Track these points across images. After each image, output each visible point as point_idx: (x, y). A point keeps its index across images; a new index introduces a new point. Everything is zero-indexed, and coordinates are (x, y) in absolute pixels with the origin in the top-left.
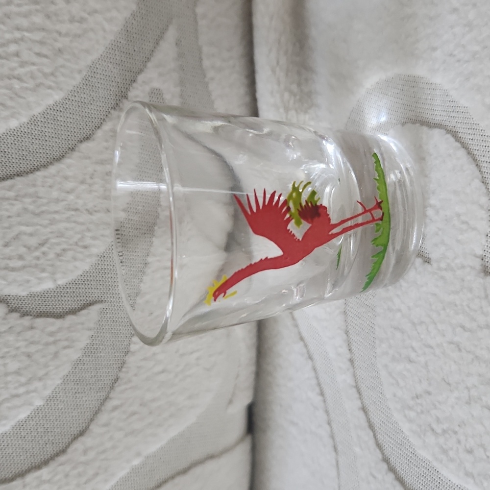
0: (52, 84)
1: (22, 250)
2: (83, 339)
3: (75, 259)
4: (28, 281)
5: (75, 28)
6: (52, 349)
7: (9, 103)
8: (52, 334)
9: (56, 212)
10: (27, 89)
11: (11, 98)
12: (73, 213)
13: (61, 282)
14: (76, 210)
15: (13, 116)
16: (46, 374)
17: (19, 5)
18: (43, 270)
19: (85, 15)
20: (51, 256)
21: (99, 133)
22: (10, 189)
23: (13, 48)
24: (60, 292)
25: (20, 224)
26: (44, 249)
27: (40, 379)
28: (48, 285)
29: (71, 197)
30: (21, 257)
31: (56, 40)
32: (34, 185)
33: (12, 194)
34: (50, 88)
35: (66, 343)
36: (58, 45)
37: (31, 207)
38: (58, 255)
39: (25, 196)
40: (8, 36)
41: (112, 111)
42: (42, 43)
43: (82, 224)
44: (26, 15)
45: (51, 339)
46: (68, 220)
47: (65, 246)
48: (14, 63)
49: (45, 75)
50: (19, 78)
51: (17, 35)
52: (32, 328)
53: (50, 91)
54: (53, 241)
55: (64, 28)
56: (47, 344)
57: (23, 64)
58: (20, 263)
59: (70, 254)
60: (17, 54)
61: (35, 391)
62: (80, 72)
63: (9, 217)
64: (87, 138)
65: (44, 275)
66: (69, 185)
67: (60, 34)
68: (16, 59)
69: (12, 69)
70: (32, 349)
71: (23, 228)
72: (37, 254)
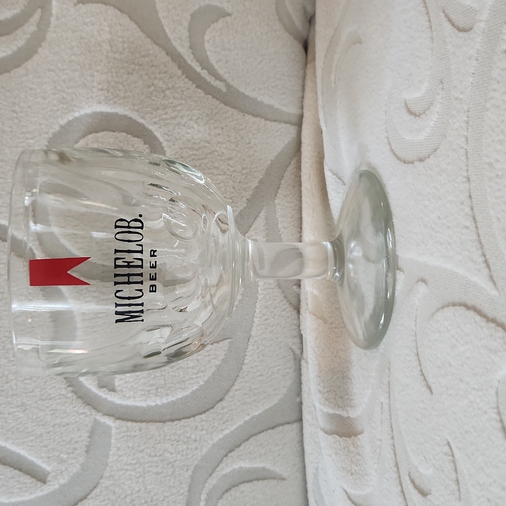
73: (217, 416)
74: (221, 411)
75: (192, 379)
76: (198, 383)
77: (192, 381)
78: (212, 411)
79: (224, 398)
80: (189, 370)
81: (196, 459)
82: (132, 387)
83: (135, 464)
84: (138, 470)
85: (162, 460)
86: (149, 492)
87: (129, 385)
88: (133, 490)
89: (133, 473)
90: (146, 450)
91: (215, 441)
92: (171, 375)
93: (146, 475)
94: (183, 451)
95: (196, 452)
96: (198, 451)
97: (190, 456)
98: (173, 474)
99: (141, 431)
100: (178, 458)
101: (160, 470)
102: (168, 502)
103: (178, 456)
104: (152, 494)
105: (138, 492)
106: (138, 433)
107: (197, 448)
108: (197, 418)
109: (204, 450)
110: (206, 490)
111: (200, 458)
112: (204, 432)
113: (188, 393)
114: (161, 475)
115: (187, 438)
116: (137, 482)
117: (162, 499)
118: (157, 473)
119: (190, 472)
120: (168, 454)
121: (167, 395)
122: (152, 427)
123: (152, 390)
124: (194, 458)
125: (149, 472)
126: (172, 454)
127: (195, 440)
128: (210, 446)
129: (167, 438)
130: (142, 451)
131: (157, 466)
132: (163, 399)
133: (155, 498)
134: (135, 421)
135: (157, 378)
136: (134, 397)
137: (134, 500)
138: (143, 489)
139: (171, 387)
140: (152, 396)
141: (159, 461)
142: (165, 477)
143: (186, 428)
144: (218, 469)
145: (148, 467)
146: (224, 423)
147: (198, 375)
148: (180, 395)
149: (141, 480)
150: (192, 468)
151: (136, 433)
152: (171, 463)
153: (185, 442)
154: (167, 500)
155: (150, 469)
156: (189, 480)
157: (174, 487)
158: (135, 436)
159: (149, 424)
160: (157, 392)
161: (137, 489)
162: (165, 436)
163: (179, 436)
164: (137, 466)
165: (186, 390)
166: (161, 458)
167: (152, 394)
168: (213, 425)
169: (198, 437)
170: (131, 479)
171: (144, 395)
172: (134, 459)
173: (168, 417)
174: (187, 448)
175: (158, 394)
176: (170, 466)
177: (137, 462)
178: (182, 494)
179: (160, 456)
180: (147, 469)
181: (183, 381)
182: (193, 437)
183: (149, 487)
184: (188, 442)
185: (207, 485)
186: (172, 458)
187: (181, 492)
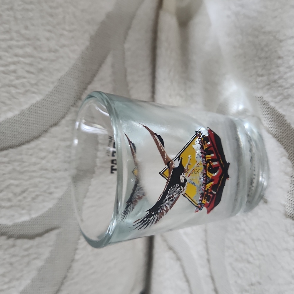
0: (36, 91)
1: (10, 195)
2: (46, 253)
3: (43, 201)
4: (13, 216)
5: (52, 56)
6: (26, 260)
7: (8, 102)
8: (26, 250)
9: (34, 171)
10: (20, 93)
11: (9, 99)
12: (44, 172)
13: (34, 216)
14: (46, 170)
15: (10, 110)
16: (22, 276)
17: (17, 41)
18: (23, 209)
19: (58, 48)
20: (29, 199)
21: (63, 122)
22: (5, 156)
23: (12, 67)
24: (33, 222)
25: (11, 178)
26: (25, 195)
27: (18, 279)
28: (26, 218)
29: (44, 162)
30: (9, 200)
31: (39, 63)
32: (21, 154)
33: (6, 160)
34: (34, 93)
35: (35, 256)
36: (41, 66)
37: (18, 168)
38: (33, 199)
39: (15, 161)
40: (10, 60)
41: (72, 108)
42: (30, 65)
43: (49, 179)
44: (21, 47)
45: (26, 253)
46: (41, 176)
47: (38, 193)
48: (12, 77)
49: (32, 85)
50: (15, 87)
51: (16, 59)
52: (14, 246)
53: (34, 95)
54: (31, 190)
55: (45, 55)
56: (24, 256)
57: (18, 78)
58: (8, 204)
59: (41, 198)
60: (14, 71)
61: (13, 287)
62: (53, 83)
63: (4, 174)
64: (55, 124)
65: (24, 212)
66: (43, 154)
67: (42, 59)
68: (14, 74)
69: (11, 81)
70: (13, 260)
71: (12, 181)
72: (20, 198)
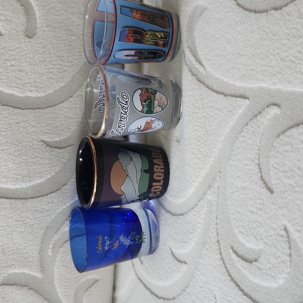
73: (63, 194)
74: (66, 192)
75: (48, 171)
76: (51, 174)
77: (47, 172)
78: (59, 191)
79: (67, 183)
80: (46, 165)
81: (47, 222)
82: (5, 175)
83: (6, 226)
84: (8, 230)
85: (25, 224)
86: (15, 244)
87: (4, 174)
88: (4, 243)
89: (4, 232)
90: (14, 217)
91: (60, 211)
92: (33, 168)
93: (14, 233)
94: (39, 218)
95: (48, 218)
96: (49, 217)
97: (43, 221)
98: (31, 232)
99: (11, 205)
100: (36, 223)
101: (23, 230)
102: (28, 250)
103: (36, 221)
104: (17, 245)
105: (8, 244)
106: (9, 206)
107: (48, 215)
108: (49, 196)
109: (53, 216)
110: (53, 242)
111: (50, 222)
112: (54, 204)
113: (44, 180)
114: (23, 233)
115: (43, 209)
116: (8, 238)
117: (24, 248)
118: (21, 232)
119: (43, 231)
120: (29, 220)
121: (30, 181)
122: (19, 202)
123: (20, 178)
124: (46, 222)
125: (16, 231)
126: (31, 219)
127: (48, 210)
128: (57, 213)
129: (29, 209)
130: (11, 218)
131: (21, 228)
132: (27, 184)
133: (19, 247)
134: (7, 198)
135: (23, 170)
136: (7, 182)
137: (4, 249)
138: (11, 242)
139: (33, 176)
140: (19, 181)
141: (23, 224)
142: (26, 234)
143: (42, 203)
144: (61, 228)
145: (15, 228)
146: (66, 199)
147: (52, 169)
148: (38, 181)
149: (10, 236)
150: (44, 228)
151: (7, 206)
152: (31, 225)
153: (41, 212)
154: (27, 248)
155: (17, 229)
156: (42, 236)
157: (32, 240)
158: (7, 208)
159: (17, 200)
160: (23, 179)
161: (7, 242)
162: (28, 208)
163: (37, 208)
164: (8, 227)
165: (43, 178)
166: (25, 222)
167: (19, 180)
168: (59, 200)
169: (50, 208)
170: (3, 236)
171: (14, 181)
172: (5, 223)
173: (30, 196)
174: (42, 216)
175: (24, 180)
176: (30, 227)
177: (8, 225)
178: (37, 245)
179: (23, 221)
180: (14, 229)
181: (41, 172)
182: (46, 208)
183: (15, 241)
184: (43, 211)
185: (54, 239)
186: (32, 222)
187: (37, 244)
